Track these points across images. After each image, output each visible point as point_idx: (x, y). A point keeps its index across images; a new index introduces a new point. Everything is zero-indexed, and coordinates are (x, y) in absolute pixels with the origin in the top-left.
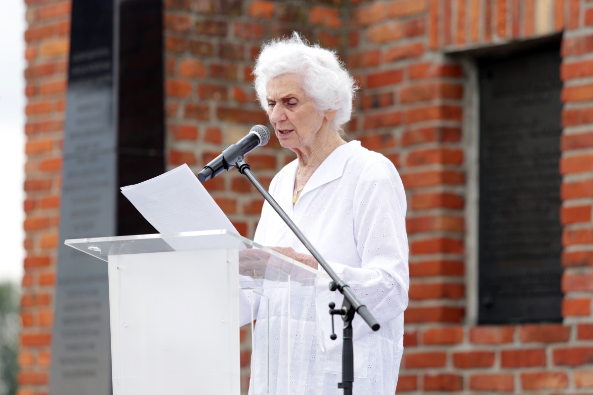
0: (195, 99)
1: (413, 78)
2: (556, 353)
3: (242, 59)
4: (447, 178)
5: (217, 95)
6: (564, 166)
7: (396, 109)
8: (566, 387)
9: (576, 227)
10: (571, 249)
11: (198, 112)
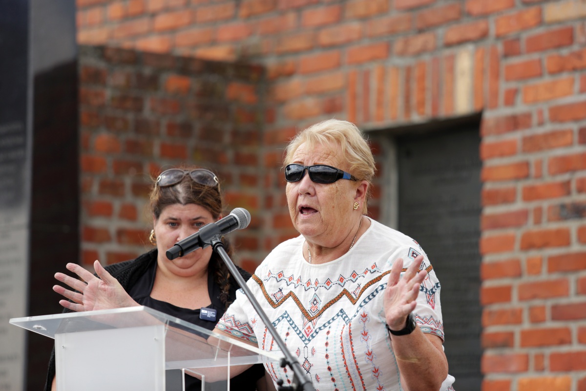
0: (110, 175)
3: (158, 135)
5: (133, 171)
6: (484, 246)
9: (496, 307)
10: (492, 329)
11: (112, 188)
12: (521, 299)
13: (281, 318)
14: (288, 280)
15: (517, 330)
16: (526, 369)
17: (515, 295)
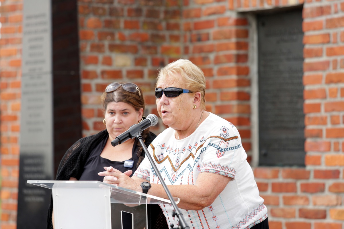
0: (96, 41)
1: (219, 25)
2: (302, 185)
3: (123, 16)
4: (240, 83)
5: (109, 37)
6: (305, 80)
7: (211, 42)
8: (308, 204)
9: (312, 115)
10: (310, 127)
11: (98, 48)
12: (326, 111)
13: (162, 170)
14: (167, 149)
15: (324, 128)
16: (329, 150)
17: (323, 108)
